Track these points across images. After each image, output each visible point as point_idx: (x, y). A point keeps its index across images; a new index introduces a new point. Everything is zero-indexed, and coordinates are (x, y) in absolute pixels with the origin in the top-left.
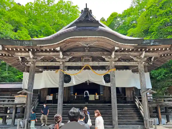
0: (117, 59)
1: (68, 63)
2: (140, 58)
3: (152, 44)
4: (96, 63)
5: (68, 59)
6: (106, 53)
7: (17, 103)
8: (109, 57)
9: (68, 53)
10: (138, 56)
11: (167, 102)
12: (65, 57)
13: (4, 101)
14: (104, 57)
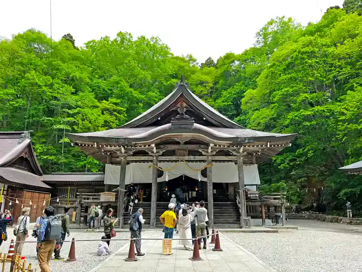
0: (215, 153)
1: (162, 157)
2: (239, 153)
3: (247, 141)
4: (192, 157)
5: (161, 153)
6: (202, 146)
7: (103, 201)
8: (206, 150)
9: (162, 146)
10: (237, 151)
11: (273, 201)
12: (158, 150)
13: (88, 199)
14: (200, 150)
